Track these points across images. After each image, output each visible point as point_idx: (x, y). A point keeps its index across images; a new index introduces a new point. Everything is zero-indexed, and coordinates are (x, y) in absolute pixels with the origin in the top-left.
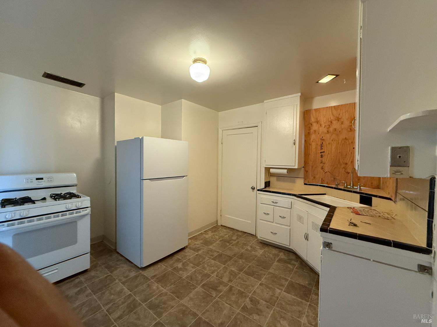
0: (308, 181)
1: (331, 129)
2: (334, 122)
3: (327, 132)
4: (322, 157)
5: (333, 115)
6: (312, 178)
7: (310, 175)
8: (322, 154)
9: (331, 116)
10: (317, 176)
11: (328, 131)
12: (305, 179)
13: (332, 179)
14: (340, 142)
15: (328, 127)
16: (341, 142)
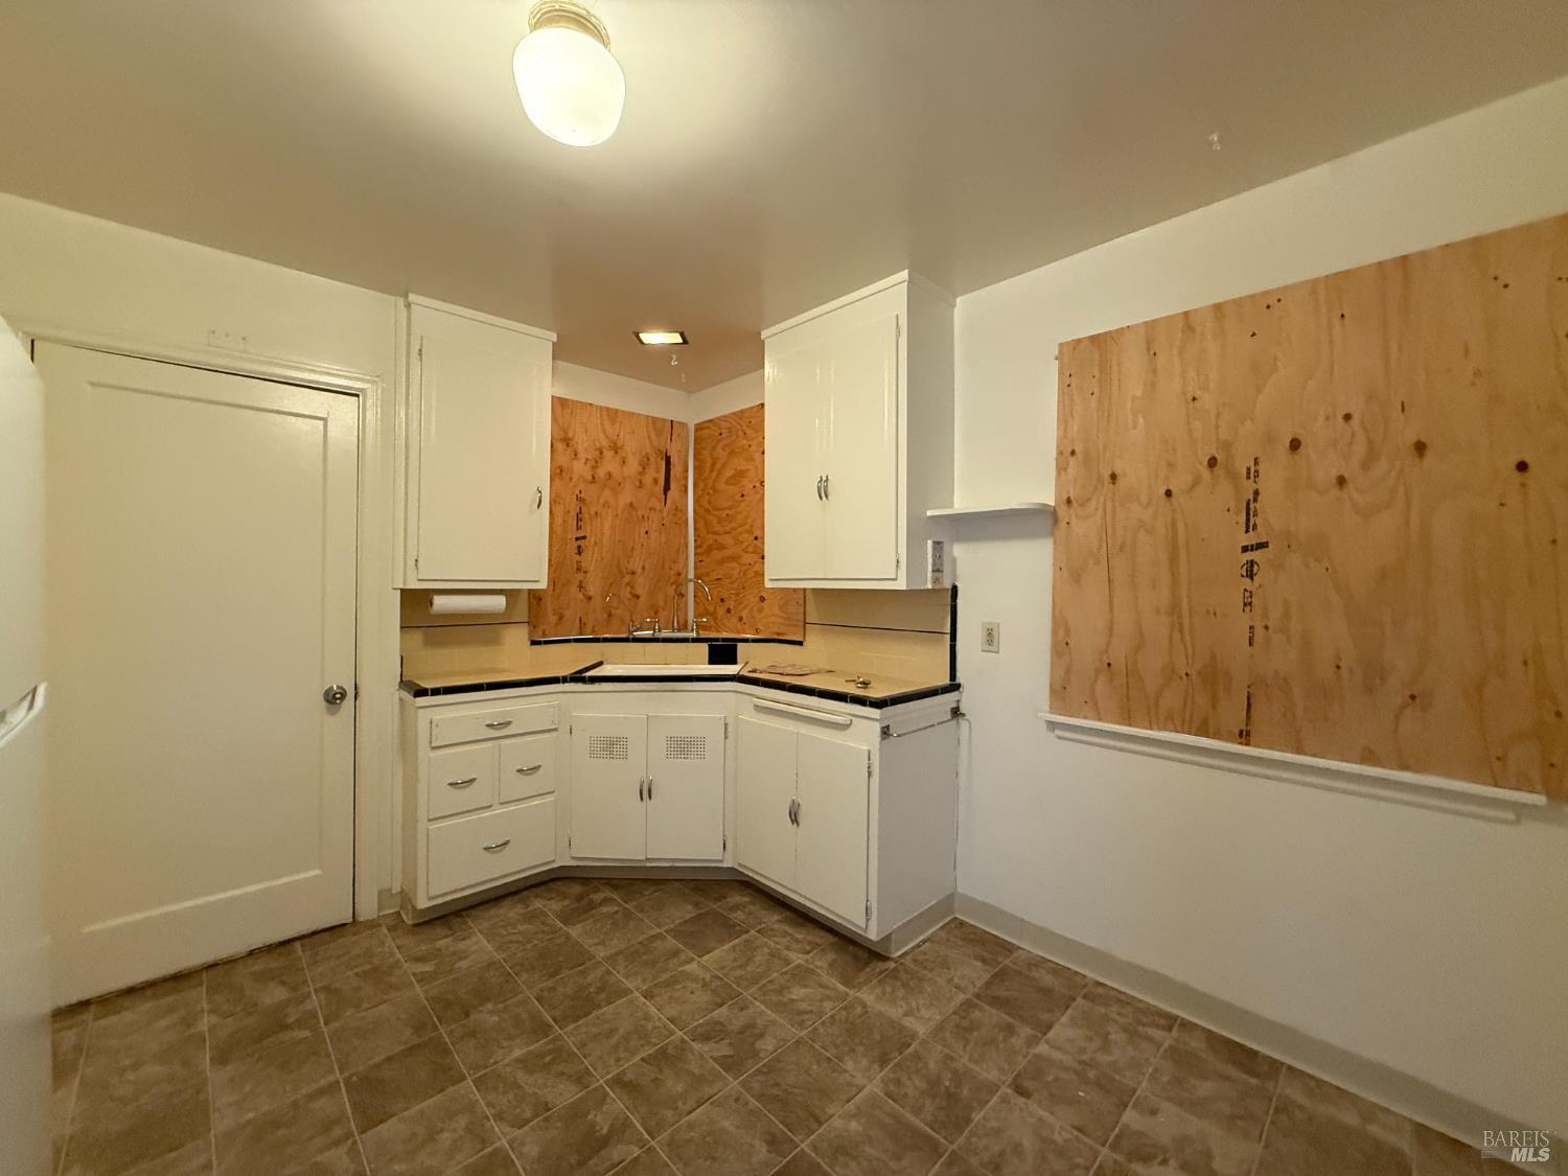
0: (544, 631)
1: (601, 473)
2: (608, 454)
3: (590, 478)
4: (579, 553)
5: (604, 432)
6: (553, 619)
7: (550, 609)
8: (581, 542)
9: (602, 436)
10: (567, 614)
11: (594, 478)
12: (532, 624)
13: (605, 616)
14: (619, 511)
15: (593, 463)
16: (622, 513)
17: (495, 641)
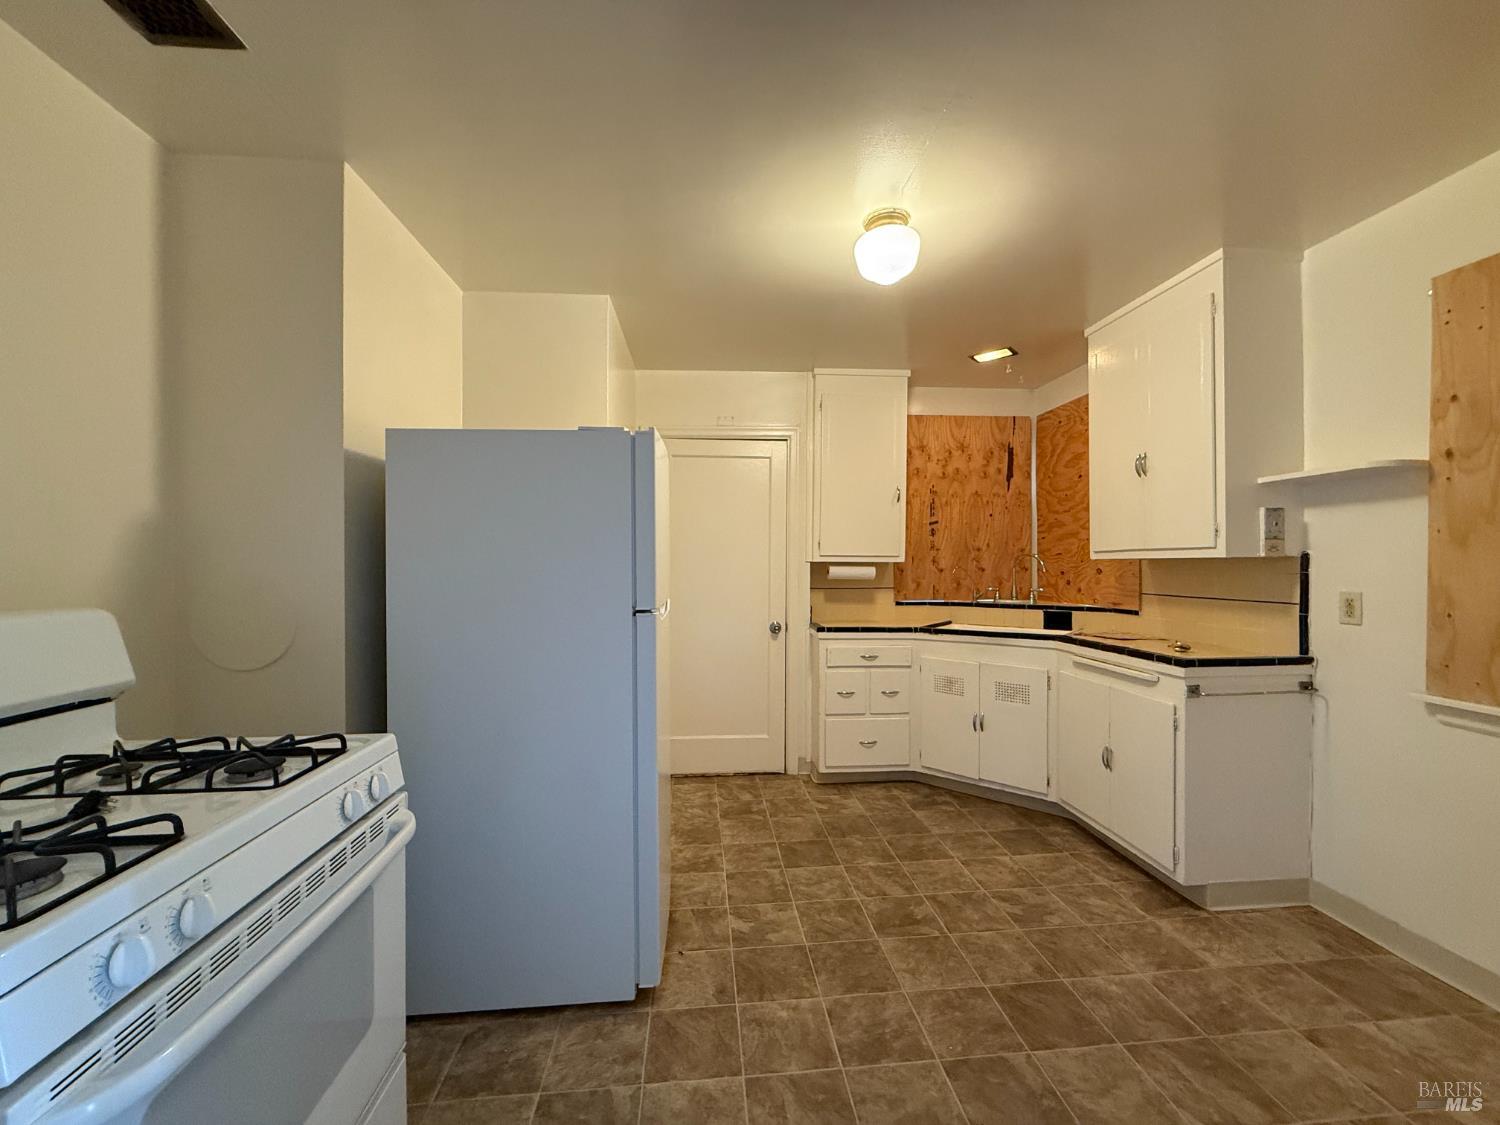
0: (905, 595)
1: (950, 469)
2: (956, 453)
3: (941, 475)
4: (933, 535)
5: (953, 436)
6: (913, 586)
7: (910, 583)
8: (934, 526)
9: (951, 440)
10: (924, 582)
11: (944, 474)
12: (898, 588)
13: (955, 585)
14: (966, 499)
15: (944, 462)
16: (969, 500)
17: (871, 600)
